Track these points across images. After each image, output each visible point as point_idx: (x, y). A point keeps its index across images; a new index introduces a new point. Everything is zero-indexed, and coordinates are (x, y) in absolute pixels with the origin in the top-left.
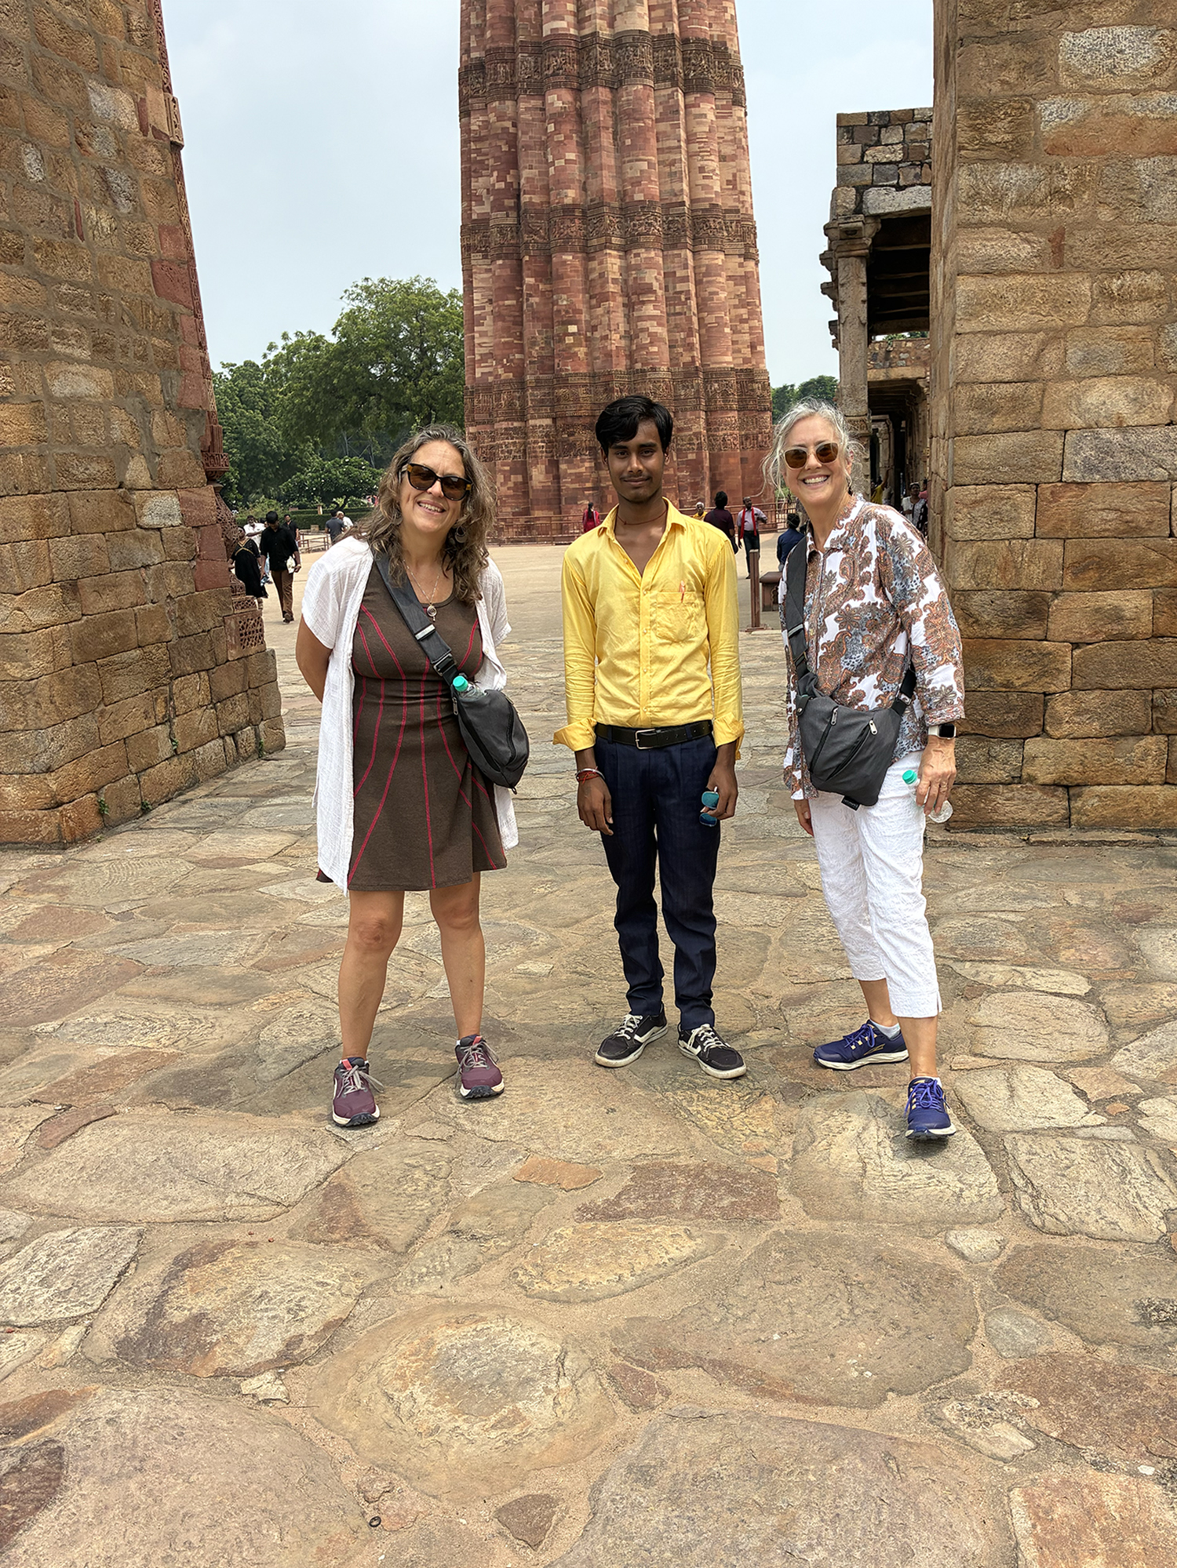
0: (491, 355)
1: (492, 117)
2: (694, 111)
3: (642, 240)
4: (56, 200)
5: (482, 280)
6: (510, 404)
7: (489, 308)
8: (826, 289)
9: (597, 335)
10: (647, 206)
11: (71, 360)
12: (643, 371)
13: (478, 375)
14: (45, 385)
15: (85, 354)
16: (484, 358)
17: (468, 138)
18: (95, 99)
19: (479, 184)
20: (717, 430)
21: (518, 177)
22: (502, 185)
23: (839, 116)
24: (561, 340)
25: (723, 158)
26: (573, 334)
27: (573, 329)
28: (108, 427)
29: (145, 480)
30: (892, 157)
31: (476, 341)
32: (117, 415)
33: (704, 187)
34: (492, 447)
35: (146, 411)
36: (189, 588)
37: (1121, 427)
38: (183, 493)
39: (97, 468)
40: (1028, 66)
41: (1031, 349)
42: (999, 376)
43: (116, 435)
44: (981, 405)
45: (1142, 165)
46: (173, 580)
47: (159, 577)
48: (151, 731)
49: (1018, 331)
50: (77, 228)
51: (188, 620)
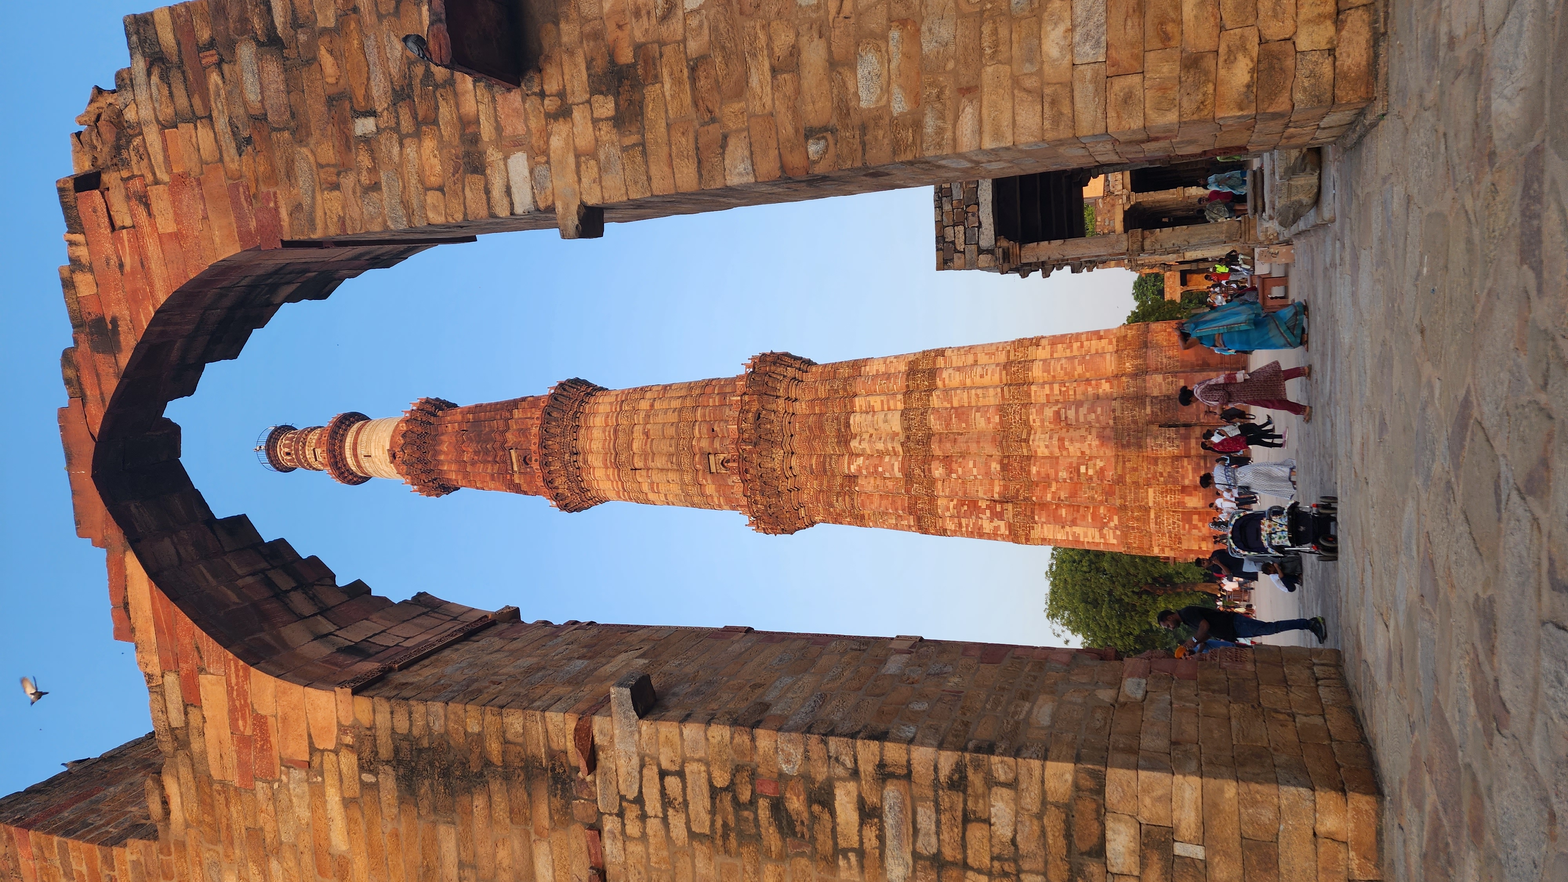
0: (1101, 530)
1: (948, 514)
2: (947, 381)
3: (1024, 418)
5: (1048, 532)
6: (1138, 519)
7: (1067, 529)
8: (1046, 275)
9: (1088, 452)
12: (1115, 418)
13: (1115, 542)
14: (1042, 728)
15: (1027, 705)
16: (1102, 536)
17: (958, 531)
19: (988, 527)
20: (1162, 363)
21: (983, 500)
22: (988, 512)
23: (938, 269)
24: (1091, 478)
26: (1087, 469)
27: (1083, 469)
28: (1075, 704)
29: (1112, 693)
30: (962, 232)
31: (1091, 540)
32: (1067, 697)
33: (992, 374)
34: (1170, 537)
36: (1192, 683)
37: (1072, 29)
38: (1125, 675)
39: (1099, 715)
40: (876, 125)
41: (1024, 95)
42: (1039, 114)
43: (1080, 700)
44: (1056, 121)
45: (925, 49)
46: (1184, 691)
47: (1180, 698)
48: (1298, 725)
49: (1013, 107)
50: (957, 694)
51: (1216, 687)
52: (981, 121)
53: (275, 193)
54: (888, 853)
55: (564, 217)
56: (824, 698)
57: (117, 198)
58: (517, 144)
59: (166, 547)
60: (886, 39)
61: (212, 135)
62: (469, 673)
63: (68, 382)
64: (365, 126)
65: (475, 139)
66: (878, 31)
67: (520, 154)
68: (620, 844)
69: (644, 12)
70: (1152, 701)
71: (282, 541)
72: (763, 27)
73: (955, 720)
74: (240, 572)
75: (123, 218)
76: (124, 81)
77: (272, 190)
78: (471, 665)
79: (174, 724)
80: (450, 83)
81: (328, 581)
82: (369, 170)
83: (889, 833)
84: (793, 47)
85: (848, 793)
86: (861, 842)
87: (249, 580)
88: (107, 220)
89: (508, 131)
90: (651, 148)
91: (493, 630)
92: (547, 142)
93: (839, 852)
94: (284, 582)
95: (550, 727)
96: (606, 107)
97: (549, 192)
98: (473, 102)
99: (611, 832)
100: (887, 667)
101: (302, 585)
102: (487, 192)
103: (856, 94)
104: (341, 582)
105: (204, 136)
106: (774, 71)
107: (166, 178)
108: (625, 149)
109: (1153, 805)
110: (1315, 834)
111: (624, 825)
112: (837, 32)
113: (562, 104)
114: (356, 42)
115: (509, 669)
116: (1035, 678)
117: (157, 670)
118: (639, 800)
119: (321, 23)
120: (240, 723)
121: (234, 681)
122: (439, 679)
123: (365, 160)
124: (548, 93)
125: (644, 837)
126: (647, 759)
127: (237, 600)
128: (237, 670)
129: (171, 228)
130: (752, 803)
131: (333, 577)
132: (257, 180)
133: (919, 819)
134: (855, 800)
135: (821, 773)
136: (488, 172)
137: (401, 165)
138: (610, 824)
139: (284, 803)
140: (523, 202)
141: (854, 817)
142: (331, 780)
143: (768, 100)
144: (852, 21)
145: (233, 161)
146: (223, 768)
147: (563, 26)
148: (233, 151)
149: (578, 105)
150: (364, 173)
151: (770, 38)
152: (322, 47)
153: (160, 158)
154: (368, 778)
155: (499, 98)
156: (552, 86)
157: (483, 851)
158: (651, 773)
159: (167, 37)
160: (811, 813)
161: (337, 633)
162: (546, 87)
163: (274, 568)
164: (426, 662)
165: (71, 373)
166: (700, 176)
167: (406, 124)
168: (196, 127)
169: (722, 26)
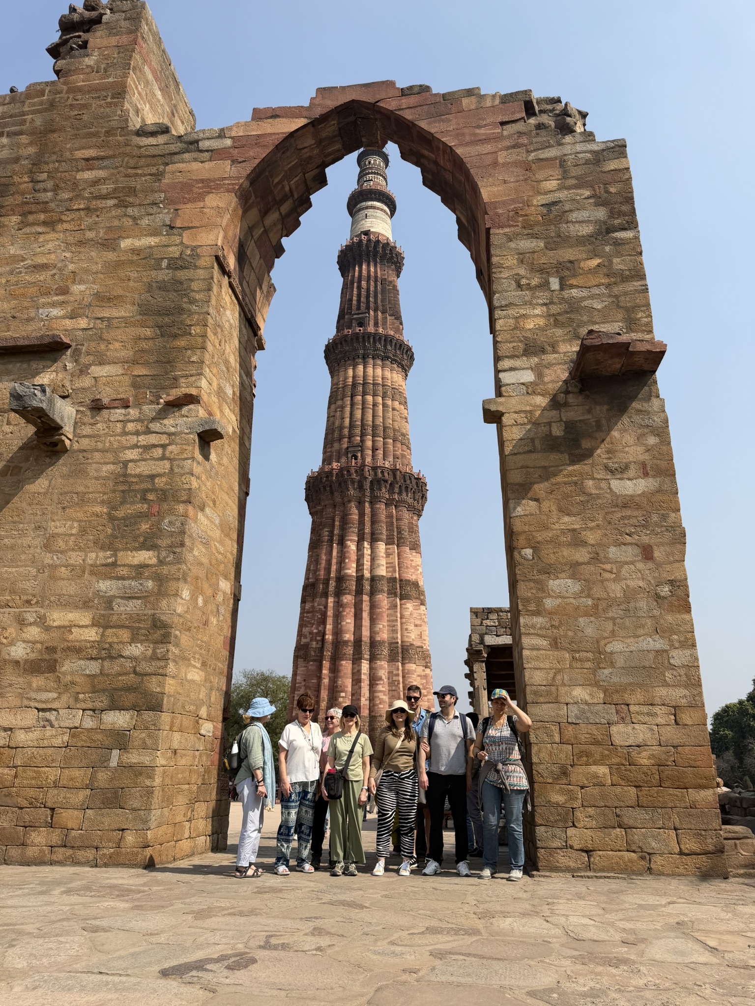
1: (316, 604)
2: (404, 606)
3: (378, 656)
4: (204, 613)
5: (302, 671)
7: (303, 683)
8: (467, 676)
9: (354, 698)
10: (382, 643)
11: (195, 667)
14: (186, 674)
15: (199, 665)
17: (303, 611)
18: (221, 583)
19: (306, 630)
21: (325, 628)
22: (317, 631)
23: (471, 609)
24: (337, 699)
25: (416, 626)
26: (343, 697)
27: (343, 694)
28: (199, 694)
29: (205, 716)
30: (494, 624)
32: (203, 689)
33: (407, 636)
35: (211, 689)
36: (209, 763)
37: (586, 703)
38: (215, 723)
39: (192, 708)
40: (539, 589)
41: (551, 675)
42: (541, 683)
43: (201, 696)
44: (535, 693)
45: (580, 619)
46: (204, 758)
47: (200, 756)
48: (185, 823)
49: (545, 669)
50: (206, 623)
51: (206, 777)
52: (538, 649)
53: (518, 226)
54: (114, 582)
55: (495, 403)
56: (206, 544)
57: (519, 126)
58: (540, 375)
59: (310, 141)
60: (588, 596)
61: (554, 189)
62: (227, 325)
63: (411, 88)
64: (555, 284)
65: (543, 351)
66: (592, 592)
67: (533, 378)
68: (121, 418)
69: (610, 455)
70: (199, 739)
71: (310, 205)
72: (598, 526)
73: (192, 623)
74: (292, 182)
75: (509, 130)
76: (589, 136)
77: (519, 224)
78: (231, 325)
79: (200, 144)
80: (577, 337)
81: (285, 233)
82: (529, 284)
83: (126, 583)
84: (586, 542)
85: (150, 558)
86: (120, 566)
87: (287, 189)
88: (507, 120)
89: (547, 371)
90: (533, 456)
91: (252, 334)
92: (539, 394)
93: (116, 551)
94: (285, 208)
95: (194, 378)
96: (557, 431)
97: (511, 394)
98: (565, 350)
99: (129, 414)
100: (224, 580)
101: (283, 218)
102: (512, 357)
103: (558, 578)
104: (285, 241)
105: (552, 184)
106: (574, 530)
107: (530, 158)
108: (533, 440)
109: (141, 739)
110: (123, 830)
111: (133, 421)
112: (593, 569)
113: (560, 404)
114: (603, 281)
115: (228, 350)
116: (215, 670)
117: (233, 134)
118: (148, 432)
119: (616, 260)
120: (200, 185)
121: (227, 182)
122: (223, 307)
123: (535, 282)
124: (568, 396)
125: (125, 433)
126: (173, 437)
127: (275, 182)
128: (233, 184)
129: (501, 160)
130: (144, 499)
131: (287, 236)
132: (526, 215)
133: (135, 601)
134: (146, 563)
135: (163, 542)
136: (525, 358)
137: (531, 304)
138: (133, 412)
139: (150, 211)
140: (505, 377)
141: (136, 561)
142: (164, 240)
143: (557, 526)
144: (599, 577)
145: (538, 201)
146: (173, 173)
147: (605, 407)
148: (544, 202)
149: (560, 414)
150: (527, 282)
151: (591, 529)
152: (601, 260)
153: (542, 156)
154: (164, 263)
155: (566, 366)
156: (571, 399)
157: (119, 334)
158: (164, 439)
159: (612, 165)
160: (139, 536)
161: (253, 241)
162: (571, 395)
163: (294, 201)
164: (233, 298)
165: (416, 90)
166: (516, 485)
167: (555, 309)
168: (558, 180)
169: (600, 501)
